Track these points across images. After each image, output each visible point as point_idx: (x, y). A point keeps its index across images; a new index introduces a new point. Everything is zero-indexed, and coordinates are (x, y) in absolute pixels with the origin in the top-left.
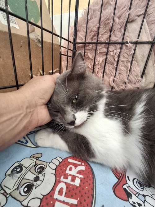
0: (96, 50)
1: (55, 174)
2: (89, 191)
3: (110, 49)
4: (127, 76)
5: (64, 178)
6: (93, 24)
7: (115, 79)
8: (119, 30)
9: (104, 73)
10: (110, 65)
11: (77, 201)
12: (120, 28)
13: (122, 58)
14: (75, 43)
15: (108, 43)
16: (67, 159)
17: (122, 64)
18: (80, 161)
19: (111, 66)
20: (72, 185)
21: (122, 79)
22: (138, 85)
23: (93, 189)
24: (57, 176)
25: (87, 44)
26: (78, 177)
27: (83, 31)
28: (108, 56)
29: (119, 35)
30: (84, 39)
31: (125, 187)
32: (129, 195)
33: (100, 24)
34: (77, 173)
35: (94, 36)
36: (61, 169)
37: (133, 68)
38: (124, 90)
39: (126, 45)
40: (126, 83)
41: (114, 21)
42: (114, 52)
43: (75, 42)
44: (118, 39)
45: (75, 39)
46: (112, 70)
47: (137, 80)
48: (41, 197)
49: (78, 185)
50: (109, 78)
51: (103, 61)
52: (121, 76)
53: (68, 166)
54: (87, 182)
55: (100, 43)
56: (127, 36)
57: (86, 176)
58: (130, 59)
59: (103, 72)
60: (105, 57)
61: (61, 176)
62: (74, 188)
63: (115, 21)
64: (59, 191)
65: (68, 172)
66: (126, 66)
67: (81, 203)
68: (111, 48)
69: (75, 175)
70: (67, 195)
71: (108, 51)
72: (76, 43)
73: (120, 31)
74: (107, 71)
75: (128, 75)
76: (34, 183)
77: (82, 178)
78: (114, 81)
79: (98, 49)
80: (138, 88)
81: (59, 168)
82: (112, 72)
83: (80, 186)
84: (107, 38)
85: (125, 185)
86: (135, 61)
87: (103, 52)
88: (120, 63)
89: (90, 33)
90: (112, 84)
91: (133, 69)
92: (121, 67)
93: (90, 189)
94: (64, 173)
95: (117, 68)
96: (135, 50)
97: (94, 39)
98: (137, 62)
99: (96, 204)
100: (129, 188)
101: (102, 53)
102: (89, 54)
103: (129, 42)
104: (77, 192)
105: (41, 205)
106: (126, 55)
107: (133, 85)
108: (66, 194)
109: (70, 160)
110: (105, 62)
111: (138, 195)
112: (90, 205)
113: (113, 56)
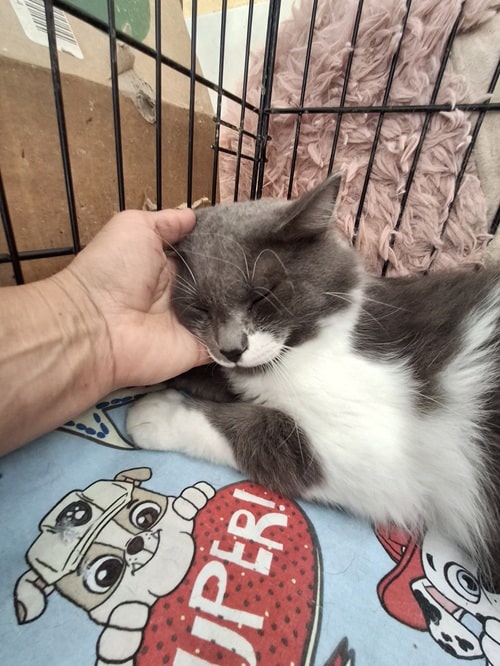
0: (337, 136)
1: (191, 535)
2: (299, 592)
3: (385, 132)
4: (442, 226)
5: (221, 547)
6: (332, 44)
7: (399, 235)
8: (421, 63)
9: (359, 214)
10: (381, 187)
11: (262, 619)
12: (428, 56)
13: (426, 164)
14: (265, 112)
15: (382, 111)
16: (230, 488)
17: (426, 185)
18: (271, 500)
19: (386, 191)
20: (247, 571)
21: (422, 235)
22: (476, 256)
23: (313, 587)
24: (198, 541)
25: (306, 115)
26: (266, 548)
27: (295, 68)
28: (378, 157)
29: (421, 79)
30: (297, 98)
31: (417, 586)
32: (432, 614)
33: (354, 42)
34: (264, 535)
35: (333, 84)
36: (212, 521)
37: (465, 198)
38: (425, 273)
39: (443, 117)
40: (434, 249)
41: (406, 30)
42: (398, 141)
43: (267, 109)
44: (415, 94)
45: (266, 98)
46: (390, 205)
47: (476, 241)
48: (151, 600)
49: (266, 572)
50: (378, 232)
51: (358, 174)
52: (420, 225)
53: (233, 513)
54: (295, 563)
55: (350, 111)
56: (450, 85)
57: (291, 545)
58: (455, 168)
59: (355, 211)
60: (365, 160)
61: (212, 542)
62: (253, 580)
63: (409, 31)
64: (206, 588)
65: (233, 529)
66: (439, 190)
67: (274, 627)
68: (391, 127)
69: (255, 540)
70: (228, 600)
71: (377, 137)
72: (270, 112)
73: (427, 68)
74: (370, 207)
75: (446, 223)
76: (128, 557)
77: (279, 551)
78: (392, 243)
79: (343, 132)
80: (477, 267)
81: (204, 517)
82: (387, 211)
83: (272, 574)
84: (377, 91)
85: (420, 582)
86: (471, 173)
87: (359, 141)
88: (420, 180)
89: (319, 77)
90: (387, 253)
91: (462, 201)
92: (422, 195)
93: (305, 588)
94: (221, 531)
95: (405, 196)
96: (475, 133)
97: (333, 97)
98: (479, 177)
99: (322, 631)
100: (432, 590)
101: (357, 144)
102: (312, 149)
103: (457, 106)
104: (263, 593)
105: (151, 622)
106: (440, 152)
107: (460, 258)
108: (226, 596)
109: (239, 494)
110: (368, 178)
111: (462, 616)
112: (302, 633)
113: (395, 155)
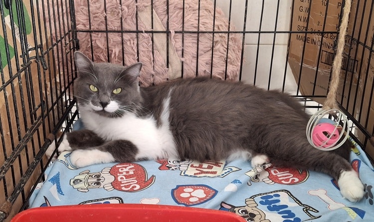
0: (107, 38)
1: (111, 175)
3: (125, 38)
5: (120, 174)
10: (129, 56)
11: (135, 178)
12: (132, 18)
13: (141, 48)
15: (122, 32)
17: (143, 55)
18: (127, 165)
19: (131, 57)
20: (128, 175)
21: (148, 71)
22: (166, 76)
23: (144, 172)
25: (93, 33)
26: (131, 171)
28: (125, 46)
32: (170, 168)
36: (114, 172)
38: (153, 84)
40: (153, 75)
42: (130, 41)
43: (75, 30)
46: (134, 62)
47: (164, 71)
49: (132, 174)
51: (119, 52)
53: (119, 169)
54: (139, 171)
55: (110, 31)
57: (136, 169)
58: (151, 49)
60: (121, 48)
63: (123, 10)
64: (121, 179)
67: (138, 177)
68: (126, 36)
69: (127, 171)
71: (122, 40)
72: (77, 32)
75: (154, 66)
76: (99, 181)
77: (134, 171)
79: (110, 37)
80: (168, 79)
81: (112, 172)
85: (167, 165)
86: (156, 50)
87: (117, 41)
88: (141, 53)
91: (156, 59)
92: (143, 58)
93: (142, 172)
94: (118, 172)
95: (138, 59)
96: (152, 40)
98: (158, 51)
99: (148, 175)
100: (170, 165)
102: (98, 42)
103: (144, 31)
106: (144, 44)
107: (161, 77)
110: (123, 53)
112: (144, 177)
113: (130, 46)
